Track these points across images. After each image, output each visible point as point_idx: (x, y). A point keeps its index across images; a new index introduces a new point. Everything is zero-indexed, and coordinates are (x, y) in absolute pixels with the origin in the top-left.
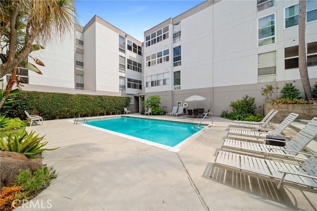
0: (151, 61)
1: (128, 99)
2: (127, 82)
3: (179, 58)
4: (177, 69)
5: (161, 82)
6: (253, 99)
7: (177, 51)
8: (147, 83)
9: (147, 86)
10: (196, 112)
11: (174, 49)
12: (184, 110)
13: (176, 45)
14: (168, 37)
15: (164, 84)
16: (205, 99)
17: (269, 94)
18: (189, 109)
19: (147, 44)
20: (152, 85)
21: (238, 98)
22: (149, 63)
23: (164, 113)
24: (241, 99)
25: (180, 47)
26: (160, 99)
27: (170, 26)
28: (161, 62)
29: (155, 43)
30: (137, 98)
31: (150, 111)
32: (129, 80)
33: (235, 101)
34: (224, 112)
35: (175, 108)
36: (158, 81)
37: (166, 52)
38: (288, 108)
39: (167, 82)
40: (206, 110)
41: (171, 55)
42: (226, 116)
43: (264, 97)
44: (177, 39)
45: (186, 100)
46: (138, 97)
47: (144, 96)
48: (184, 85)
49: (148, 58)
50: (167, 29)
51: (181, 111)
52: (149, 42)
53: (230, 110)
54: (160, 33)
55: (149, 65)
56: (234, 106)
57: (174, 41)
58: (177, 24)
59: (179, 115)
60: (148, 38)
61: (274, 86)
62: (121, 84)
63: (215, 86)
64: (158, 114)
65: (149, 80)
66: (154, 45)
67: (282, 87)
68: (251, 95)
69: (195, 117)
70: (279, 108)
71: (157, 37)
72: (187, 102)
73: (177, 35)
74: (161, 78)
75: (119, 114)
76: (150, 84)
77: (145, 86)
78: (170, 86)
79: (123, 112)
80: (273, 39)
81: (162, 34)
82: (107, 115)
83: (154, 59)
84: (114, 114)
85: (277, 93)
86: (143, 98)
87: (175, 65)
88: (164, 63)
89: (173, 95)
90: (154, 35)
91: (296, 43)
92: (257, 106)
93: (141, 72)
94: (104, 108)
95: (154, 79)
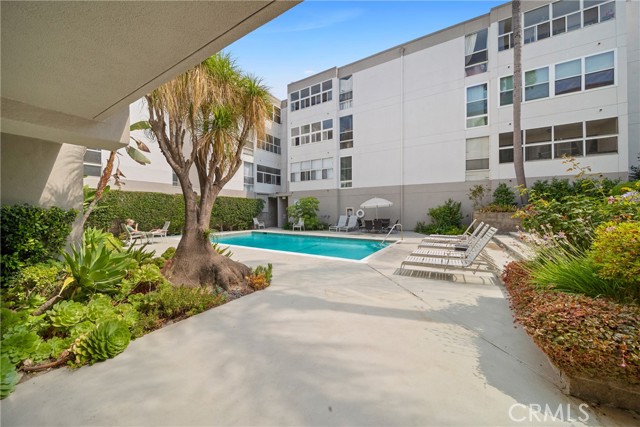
0: (300, 136)
1: (260, 203)
2: (256, 171)
3: (350, 136)
4: (346, 153)
5: (319, 175)
6: (459, 205)
7: (346, 122)
8: (293, 175)
9: (293, 180)
10: (379, 224)
11: (341, 119)
12: (359, 221)
13: (345, 113)
14: (331, 99)
15: (325, 176)
16: (391, 203)
17: (478, 198)
18: (368, 219)
19: (293, 107)
20: (303, 179)
21: (439, 202)
22: (297, 139)
23: (326, 228)
24: (443, 204)
25: (351, 116)
26: (317, 203)
27: (335, 81)
28: (319, 139)
29: (308, 105)
30: (273, 201)
31: (301, 223)
32: (259, 168)
33: (435, 207)
34: (419, 224)
35: (343, 219)
36: (314, 172)
37: (328, 124)
38: (497, 218)
39: (330, 174)
40: (393, 220)
41: (336, 129)
42: (422, 230)
43: (472, 202)
44: (347, 104)
45: (363, 205)
46: (276, 199)
47: (287, 197)
48: (358, 181)
49: (295, 131)
50: (328, 85)
51: (353, 223)
52: (297, 103)
53: (428, 221)
54: (316, 89)
55: (297, 143)
56: (433, 214)
57: (342, 108)
58: (347, 78)
59: (350, 230)
60: (294, 96)
61: (484, 187)
62: (247, 176)
63: (406, 183)
64: (316, 228)
65: (297, 169)
66: (306, 109)
67: (495, 187)
68: (456, 199)
69: (376, 233)
70: (487, 217)
71: (310, 96)
72: (364, 209)
73: (345, 97)
74: (317, 166)
75: (244, 229)
76: (298, 177)
77: (289, 179)
78: (334, 182)
79: (251, 226)
80: (486, 118)
81: (321, 93)
82: (225, 230)
83: (307, 134)
84: (235, 229)
85: (488, 197)
86: (285, 201)
87: (343, 146)
88: (324, 143)
89: (339, 196)
90: (305, 93)
91: (511, 129)
92: (464, 215)
93: (280, 153)
94: (223, 219)
95: (306, 168)
